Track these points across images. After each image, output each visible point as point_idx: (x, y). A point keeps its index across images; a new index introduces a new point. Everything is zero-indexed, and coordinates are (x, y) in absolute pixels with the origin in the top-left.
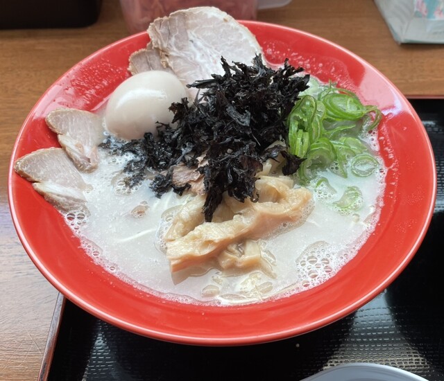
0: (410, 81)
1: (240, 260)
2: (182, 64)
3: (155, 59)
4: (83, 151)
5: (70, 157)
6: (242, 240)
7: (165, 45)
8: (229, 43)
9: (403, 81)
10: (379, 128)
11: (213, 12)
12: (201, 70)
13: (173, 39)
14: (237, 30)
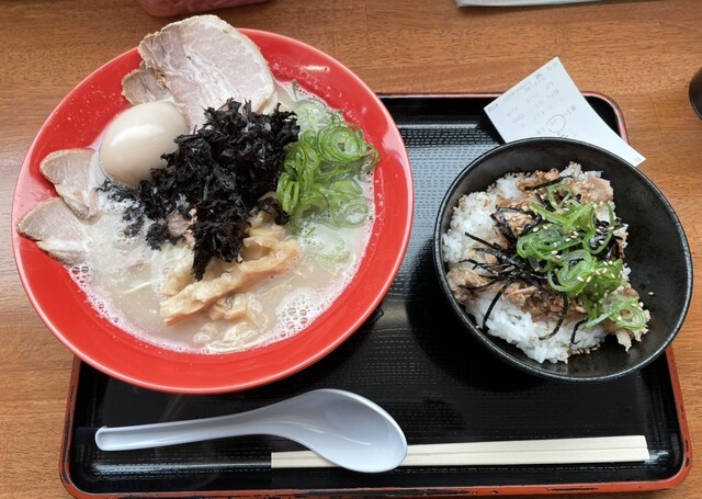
0: (461, 62)
1: (227, 314)
2: (180, 83)
3: (150, 80)
4: (82, 199)
5: (69, 207)
6: (231, 294)
7: (160, 65)
8: (231, 58)
9: (452, 63)
10: (376, 170)
11: (211, 21)
12: (201, 92)
13: (168, 57)
14: (240, 42)
